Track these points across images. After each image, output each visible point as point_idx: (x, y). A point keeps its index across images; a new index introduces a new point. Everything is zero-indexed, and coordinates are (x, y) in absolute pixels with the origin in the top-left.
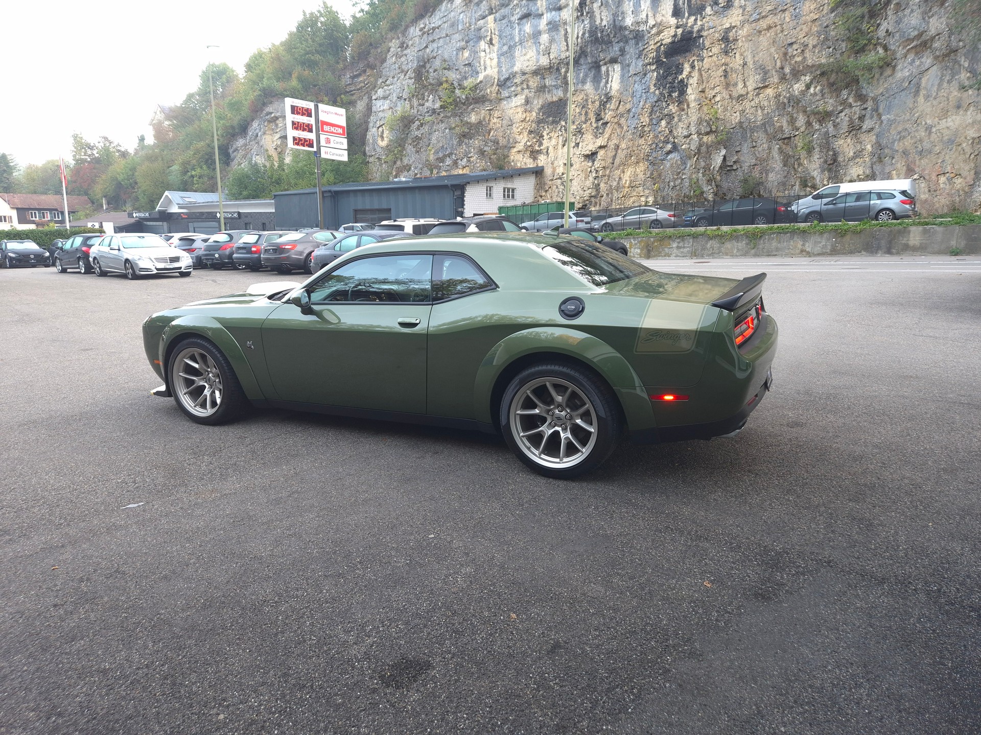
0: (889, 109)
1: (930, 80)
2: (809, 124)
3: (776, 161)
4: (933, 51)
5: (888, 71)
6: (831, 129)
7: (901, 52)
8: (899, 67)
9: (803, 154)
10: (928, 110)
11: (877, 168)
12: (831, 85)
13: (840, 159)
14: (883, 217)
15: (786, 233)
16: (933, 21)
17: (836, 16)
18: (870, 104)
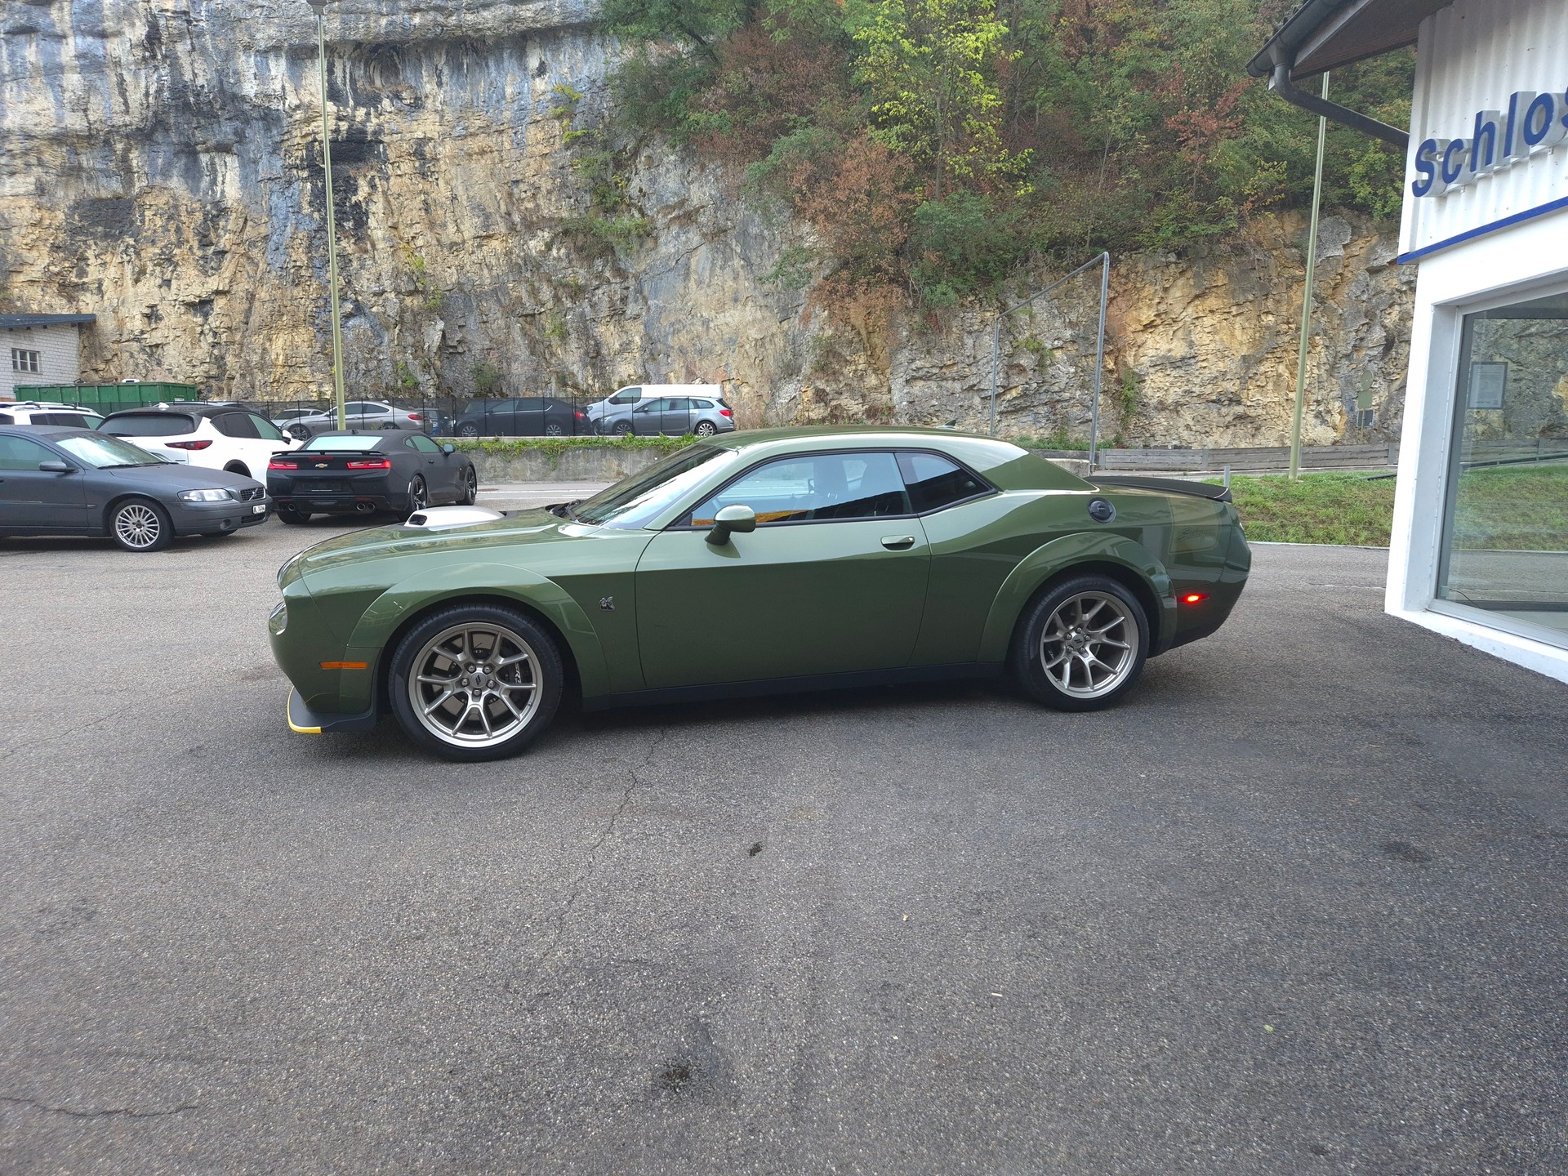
0: (656, 291)
1: (701, 259)
2: (557, 299)
3: (520, 346)
4: (700, 226)
5: (649, 244)
6: (588, 310)
7: (661, 221)
8: (662, 240)
9: (555, 341)
10: (703, 300)
11: (651, 367)
12: (580, 250)
13: (604, 351)
14: (703, 430)
15: (596, 449)
16: (694, 188)
17: (572, 154)
18: (631, 282)
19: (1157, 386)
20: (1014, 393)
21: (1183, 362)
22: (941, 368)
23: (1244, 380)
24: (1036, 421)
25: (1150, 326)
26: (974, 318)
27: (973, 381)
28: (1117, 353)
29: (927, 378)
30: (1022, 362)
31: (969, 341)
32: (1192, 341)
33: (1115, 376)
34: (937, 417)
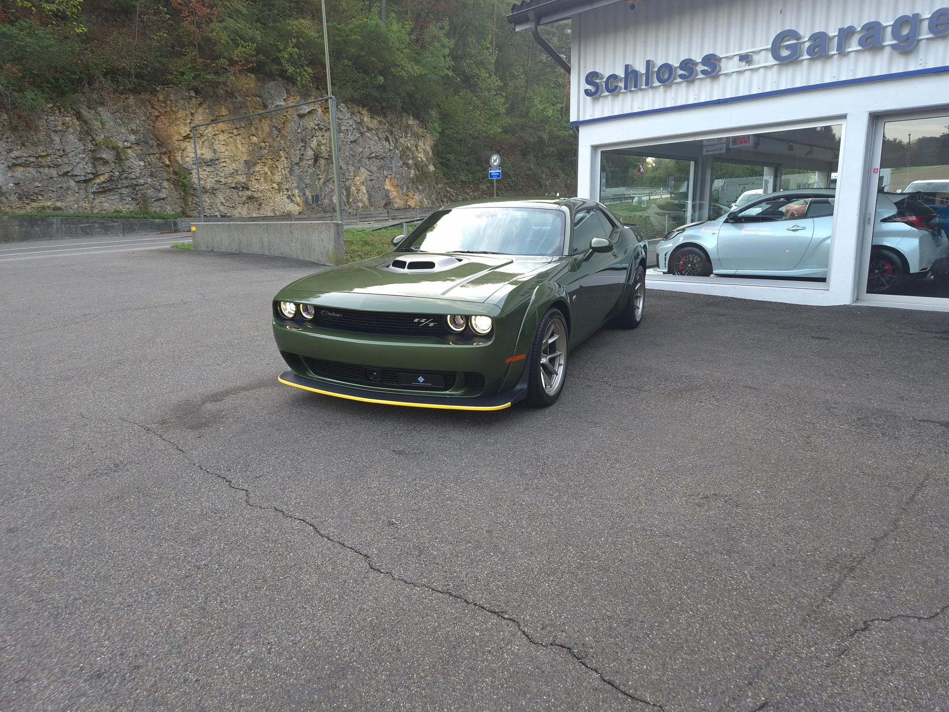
19: (202, 177)
20: (102, 178)
21: (211, 163)
22: (37, 158)
23: (249, 175)
24: (122, 199)
25: (187, 137)
26: (57, 120)
27: (66, 168)
28: (170, 154)
29: (26, 165)
30: (104, 156)
31: (57, 139)
32: (215, 149)
33: (171, 169)
34: (42, 195)
